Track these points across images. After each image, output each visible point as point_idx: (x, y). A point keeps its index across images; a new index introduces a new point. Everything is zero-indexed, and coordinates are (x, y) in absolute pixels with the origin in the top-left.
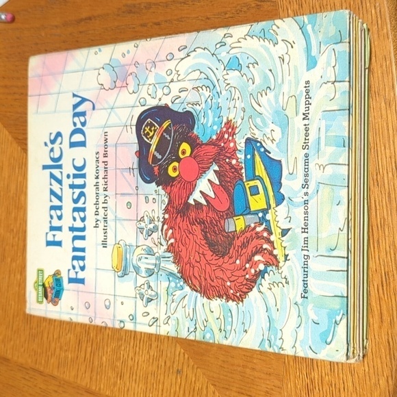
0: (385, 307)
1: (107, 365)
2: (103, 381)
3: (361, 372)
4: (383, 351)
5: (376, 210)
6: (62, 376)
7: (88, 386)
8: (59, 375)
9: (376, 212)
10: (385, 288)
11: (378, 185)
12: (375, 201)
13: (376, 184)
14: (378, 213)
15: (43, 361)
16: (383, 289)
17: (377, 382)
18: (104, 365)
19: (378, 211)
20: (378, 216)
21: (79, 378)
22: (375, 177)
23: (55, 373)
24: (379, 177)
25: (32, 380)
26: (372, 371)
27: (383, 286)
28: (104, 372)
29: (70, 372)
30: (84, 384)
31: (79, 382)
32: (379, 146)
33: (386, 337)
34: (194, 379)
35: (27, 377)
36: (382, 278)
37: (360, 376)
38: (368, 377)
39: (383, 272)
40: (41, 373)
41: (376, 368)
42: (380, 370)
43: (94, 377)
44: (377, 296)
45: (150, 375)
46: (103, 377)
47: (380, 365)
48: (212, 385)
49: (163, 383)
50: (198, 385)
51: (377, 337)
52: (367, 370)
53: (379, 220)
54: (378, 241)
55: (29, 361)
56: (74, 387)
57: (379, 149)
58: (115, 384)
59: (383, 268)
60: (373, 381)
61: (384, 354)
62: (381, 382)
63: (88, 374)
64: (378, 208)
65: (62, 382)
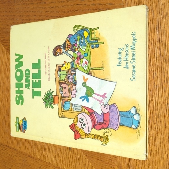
0: (167, 120)
1: (39, 145)
2: (37, 152)
3: (155, 152)
4: (166, 142)
5: (164, 73)
6: (19, 149)
7: (30, 154)
8: (17, 148)
9: (164, 74)
10: (167, 111)
11: (165, 61)
12: (164, 69)
13: (164, 60)
14: (165, 75)
15: (11, 142)
16: (166, 112)
17: (162, 157)
18: (37, 144)
19: (165, 74)
20: (165, 76)
21: (26, 150)
22: (164, 57)
23: (16, 148)
24: (166, 57)
25: (6, 150)
26: (160, 151)
27: (166, 110)
28: (37, 148)
29: (22, 147)
30: (28, 153)
31: (26, 152)
32: (166, 42)
33: (167, 135)
34: (77, 152)
35: (4, 149)
36: (166, 106)
37: (154, 153)
38: (158, 154)
39: (167, 104)
40: (10, 147)
41: (162, 150)
42: (164, 151)
43: (33, 150)
44: (164, 115)
45: (57, 150)
46: (37, 150)
47: (164, 148)
48: (85, 155)
49: (63, 154)
50: (79, 155)
51: (163, 135)
52: (158, 151)
53: (165, 78)
54: (165, 88)
55: (5, 142)
56: (24, 154)
57: (166, 43)
58: (42, 153)
59: (167, 102)
60: (160, 156)
61: (166, 143)
62: (164, 156)
63: (30, 149)
64: (165, 72)
65: (19, 152)
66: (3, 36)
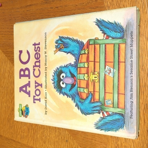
0: (146, 117)
1: (39, 138)
2: (38, 144)
3: (137, 142)
4: (145, 134)
5: (142, 80)
6: (22, 142)
7: (32, 146)
8: (21, 142)
9: (142, 81)
10: (146, 110)
11: (143, 70)
12: (142, 76)
13: (142, 70)
14: (143, 81)
15: (15, 137)
16: (145, 110)
17: (143, 146)
18: (38, 138)
19: (143, 80)
20: (143, 82)
21: (29, 143)
22: (142, 67)
23: (20, 141)
24: (143, 67)
25: (11, 144)
26: (141, 141)
27: (145, 109)
28: (38, 141)
29: (25, 141)
30: (31, 145)
31: (29, 144)
32: (143, 55)
33: (147, 129)
34: (72, 144)
35: (9, 143)
36: (145, 106)
37: (137, 144)
38: (139, 144)
39: (145, 104)
40: (14, 141)
41: (142, 140)
42: (144, 141)
43: (35, 143)
44: (143, 113)
45: (56, 142)
46: (38, 143)
47: (144, 139)
48: (80, 146)
49: (61, 145)
50: (74, 146)
51: (143, 129)
52: (139, 141)
53: (143, 84)
54: (143, 92)
55: (10, 136)
56: (27, 147)
57: (143, 56)
58: (42, 145)
59: (145, 102)
60: (141, 145)
61: (146, 135)
62: (144, 146)
63: (32, 142)
64: (143, 79)
65: (22, 145)
66: (6, 48)
